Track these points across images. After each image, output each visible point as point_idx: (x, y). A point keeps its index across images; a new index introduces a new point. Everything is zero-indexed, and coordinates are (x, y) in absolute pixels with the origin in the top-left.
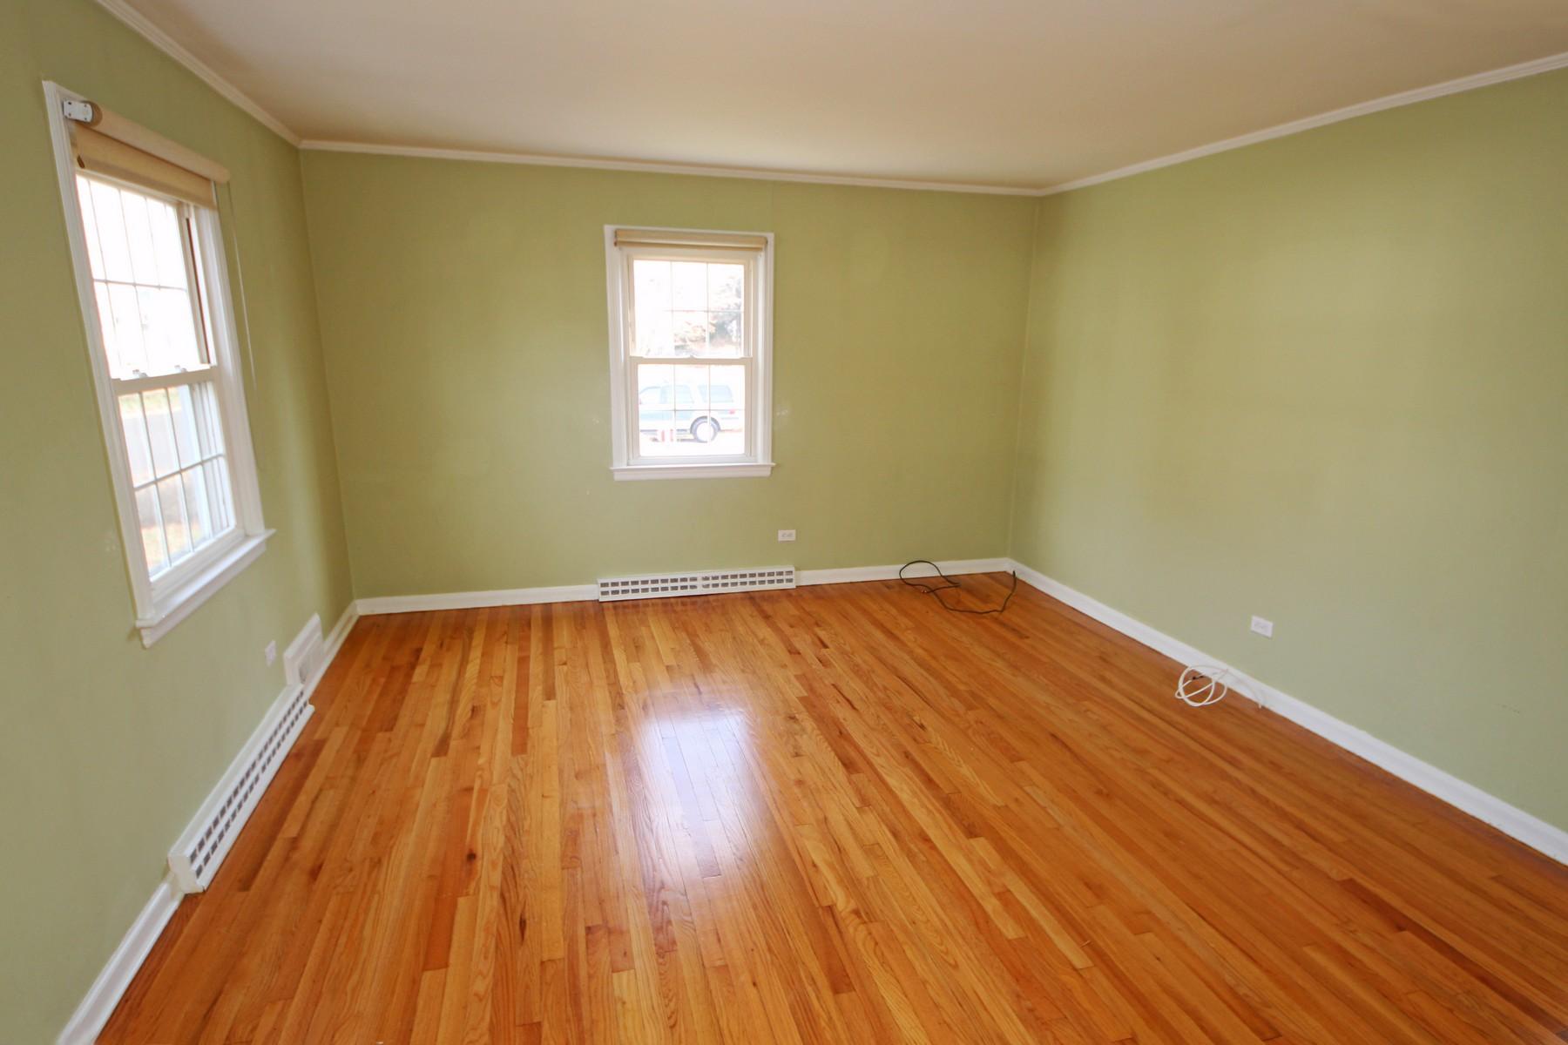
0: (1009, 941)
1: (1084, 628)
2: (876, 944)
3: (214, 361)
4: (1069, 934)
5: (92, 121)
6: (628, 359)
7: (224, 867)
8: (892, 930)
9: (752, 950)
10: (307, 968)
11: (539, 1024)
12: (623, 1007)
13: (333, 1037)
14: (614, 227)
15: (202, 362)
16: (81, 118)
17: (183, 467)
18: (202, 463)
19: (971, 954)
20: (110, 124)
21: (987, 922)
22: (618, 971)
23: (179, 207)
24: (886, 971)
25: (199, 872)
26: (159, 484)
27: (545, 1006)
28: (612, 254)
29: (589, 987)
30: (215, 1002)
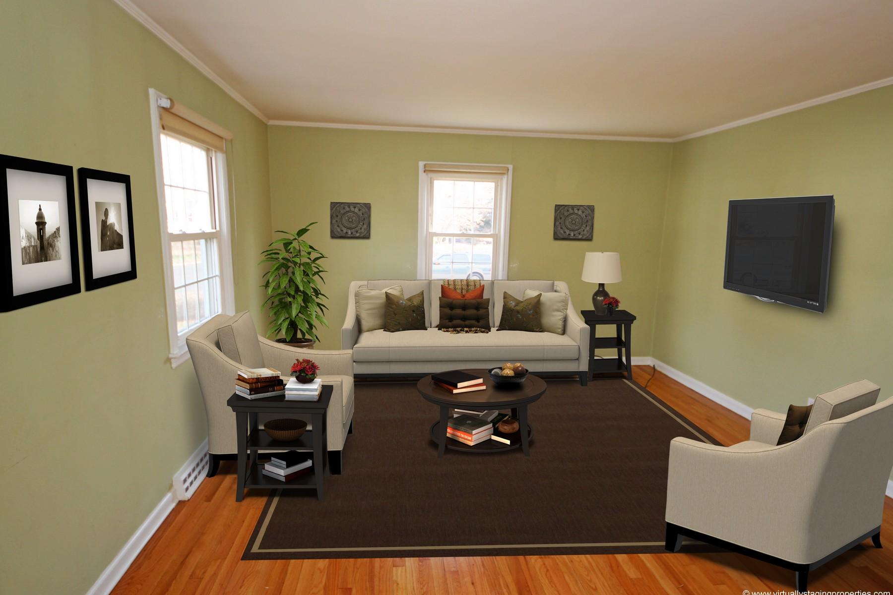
0: (631, 579)
1: (696, 401)
2: (547, 570)
3: (218, 228)
4: (670, 580)
5: (171, 106)
6: (428, 233)
7: (200, 488)
8: (558, 564)
9: (473, 565)
10: (234, 545)
11: (351, 589)
12: (397, 586)
13: (244, 581)
14: (424, 163)
15: (212, 229)
16: (165, 106)
17: (199, 280)
18: (208, 279)
19: (606, 584)
20: (179, 109)
21: (618, 567)
22: (396, 566)
23: (208, 151)
24: (552, 587)
25: (187, 489)
26: (186, 287)
27: (355, 579)
28: (422, 176)
29: (379, 573)
30: (187, 556)
